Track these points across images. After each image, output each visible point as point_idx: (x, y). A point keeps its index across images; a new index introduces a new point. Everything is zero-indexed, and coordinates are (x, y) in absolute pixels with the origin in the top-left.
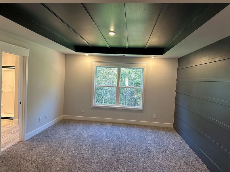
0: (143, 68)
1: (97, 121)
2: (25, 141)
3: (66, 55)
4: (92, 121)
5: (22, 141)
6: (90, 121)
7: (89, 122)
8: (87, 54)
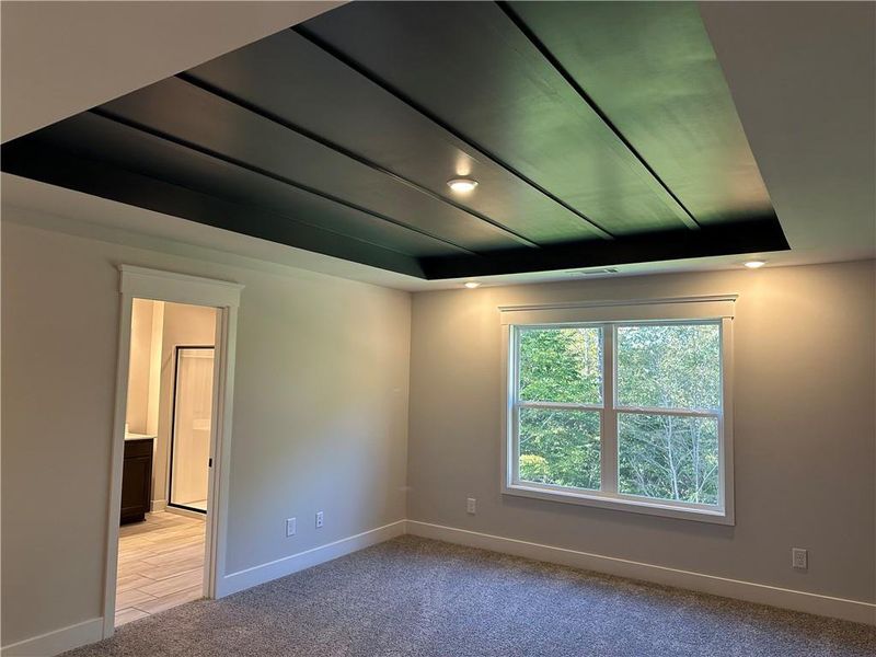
0: (721, 319)
1: (523, 558)
2: (218, 598)
3: (413, 295)
4: (500, 555)
5: (209, 598)
6: (493, 553)
7: (487, 558)
8: (471, 283)
